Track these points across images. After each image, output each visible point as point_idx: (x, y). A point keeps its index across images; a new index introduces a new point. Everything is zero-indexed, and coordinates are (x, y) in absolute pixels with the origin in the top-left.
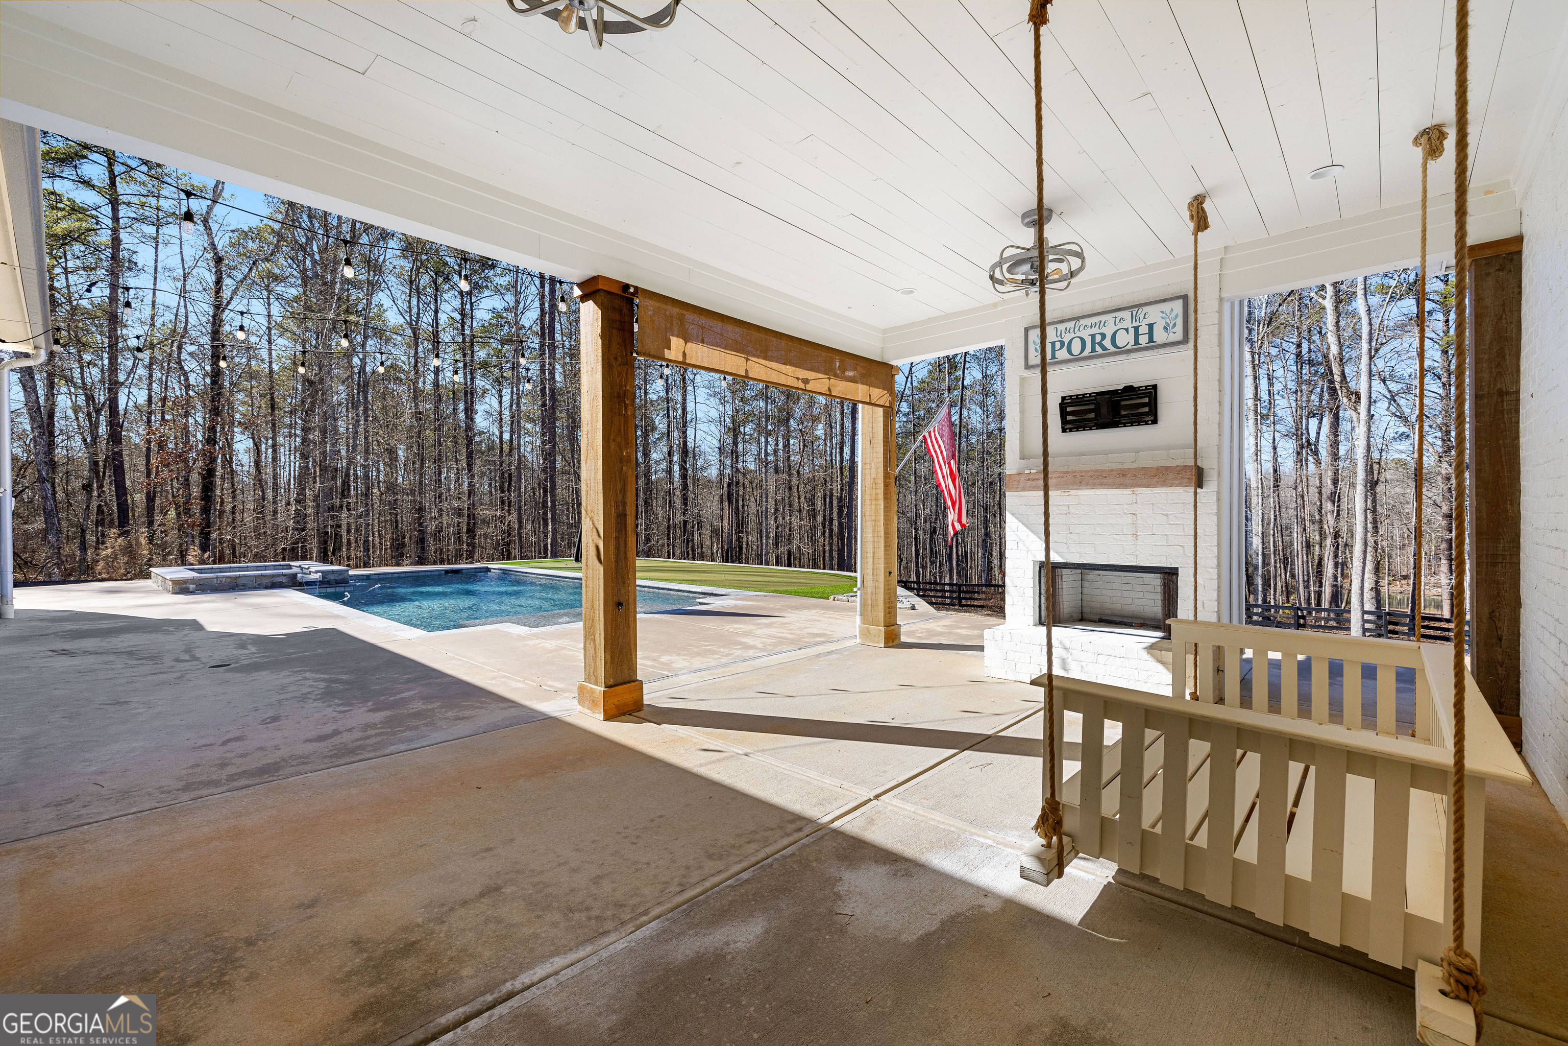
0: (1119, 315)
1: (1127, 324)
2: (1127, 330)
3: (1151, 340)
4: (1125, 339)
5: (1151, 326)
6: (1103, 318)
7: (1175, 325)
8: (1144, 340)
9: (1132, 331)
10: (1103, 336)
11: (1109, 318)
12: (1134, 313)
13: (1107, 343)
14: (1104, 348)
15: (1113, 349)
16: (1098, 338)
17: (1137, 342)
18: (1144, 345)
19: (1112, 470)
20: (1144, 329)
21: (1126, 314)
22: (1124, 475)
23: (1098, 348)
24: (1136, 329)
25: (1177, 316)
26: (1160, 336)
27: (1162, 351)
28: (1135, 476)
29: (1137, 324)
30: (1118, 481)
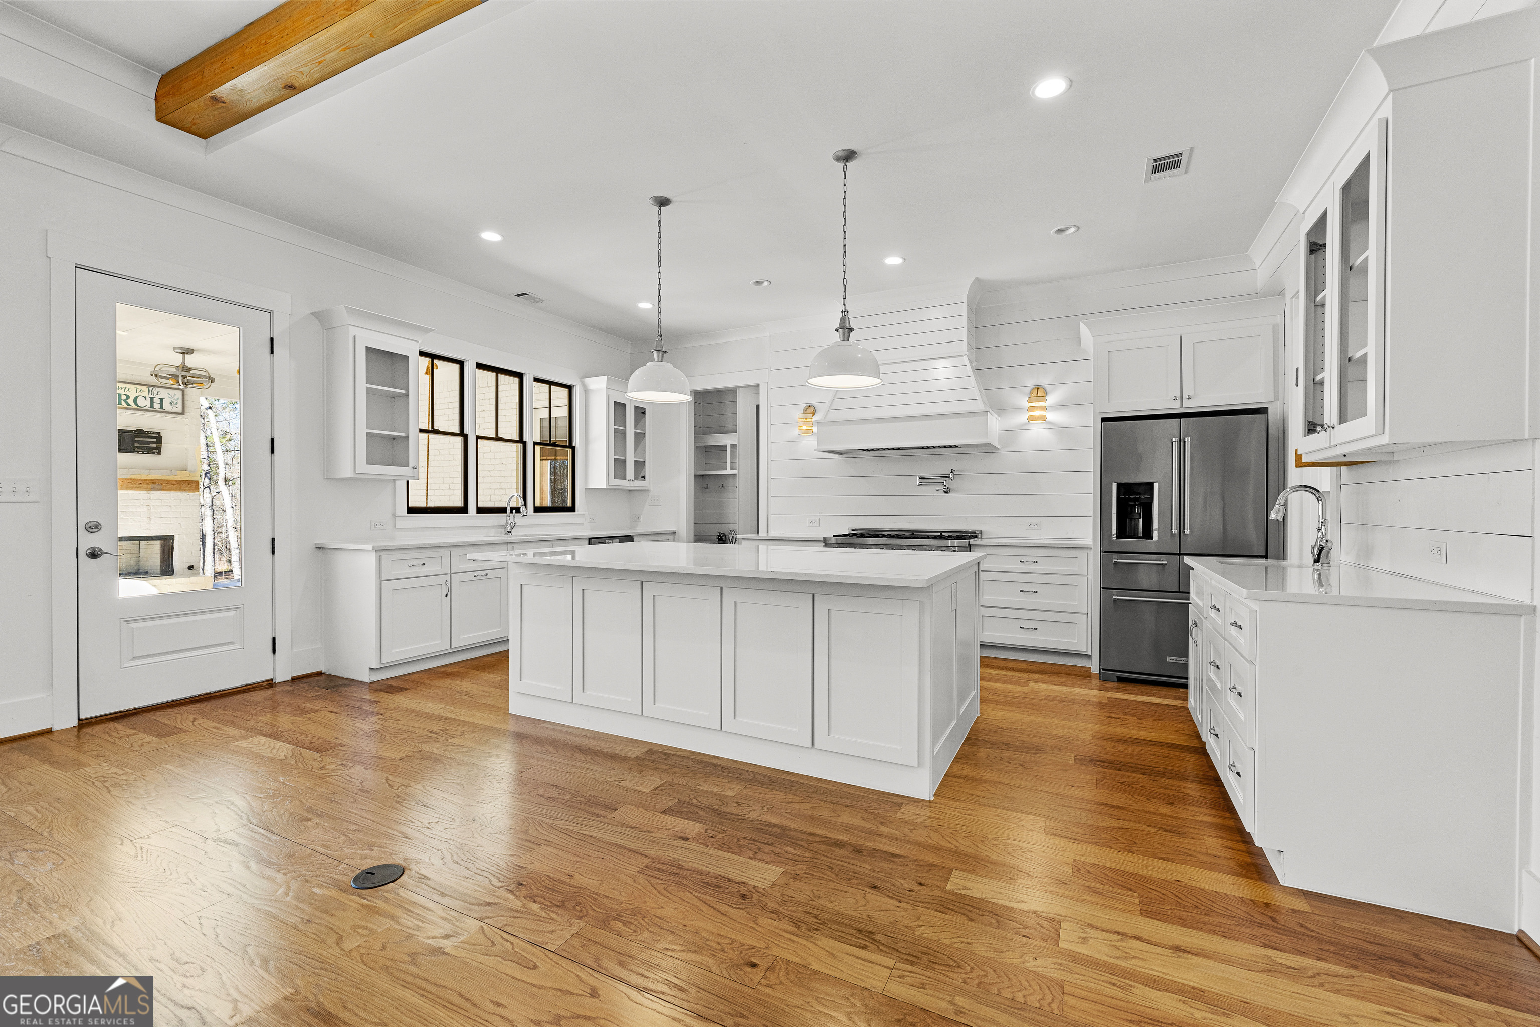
0: (140, 387)
1: (146, 394)
2: (145, 398)
3: (162, 407)
4: (142, 402)
5: (162, 400)
6: (128, 386)
7: (177, 403)
8: (157, 406)
9: (149, 400)
10: (128, 397)
11: (133, 387)
12: (151, 389)
13: (131, 401)
14: (128, 404)
15: (135, 406)
16: (124, 397)
17: (152, 406)
18: (157, 409)
19: (146, 480)
20: (156, 400)
21: (145, 389)
22: (154, 483)
23: (123, 403)
24: (152, 399)
25: (178, 399)
26: (167, 406)
27: (167, 415)
28: (161, 484)
29: (152, 396)
30: (150, 486)
